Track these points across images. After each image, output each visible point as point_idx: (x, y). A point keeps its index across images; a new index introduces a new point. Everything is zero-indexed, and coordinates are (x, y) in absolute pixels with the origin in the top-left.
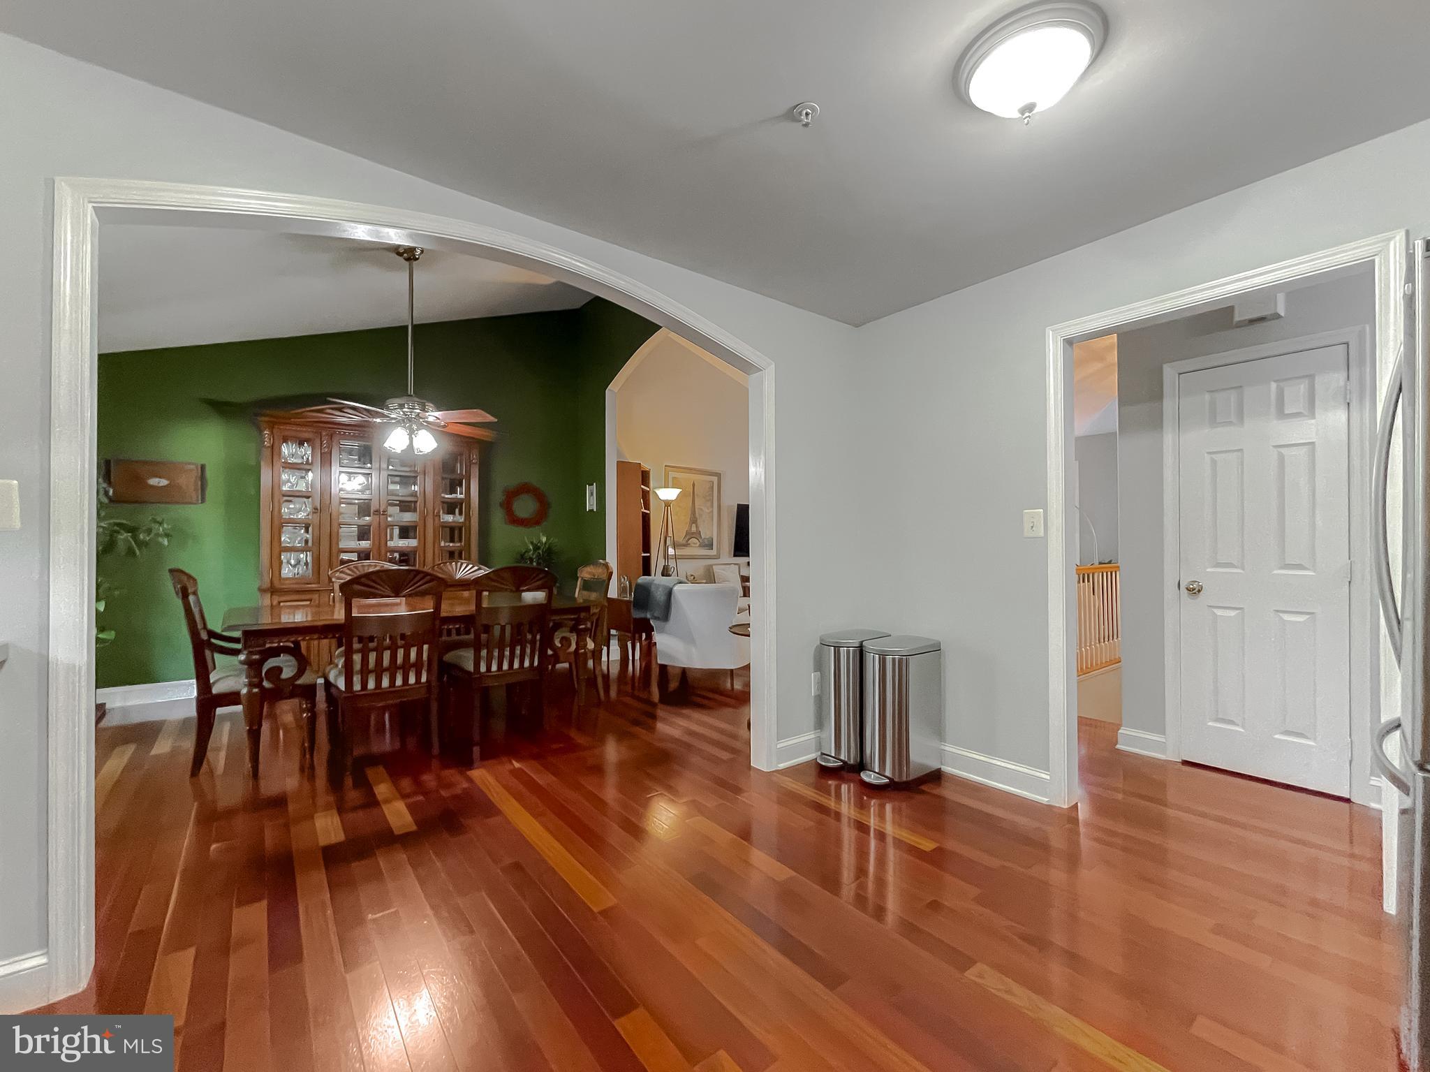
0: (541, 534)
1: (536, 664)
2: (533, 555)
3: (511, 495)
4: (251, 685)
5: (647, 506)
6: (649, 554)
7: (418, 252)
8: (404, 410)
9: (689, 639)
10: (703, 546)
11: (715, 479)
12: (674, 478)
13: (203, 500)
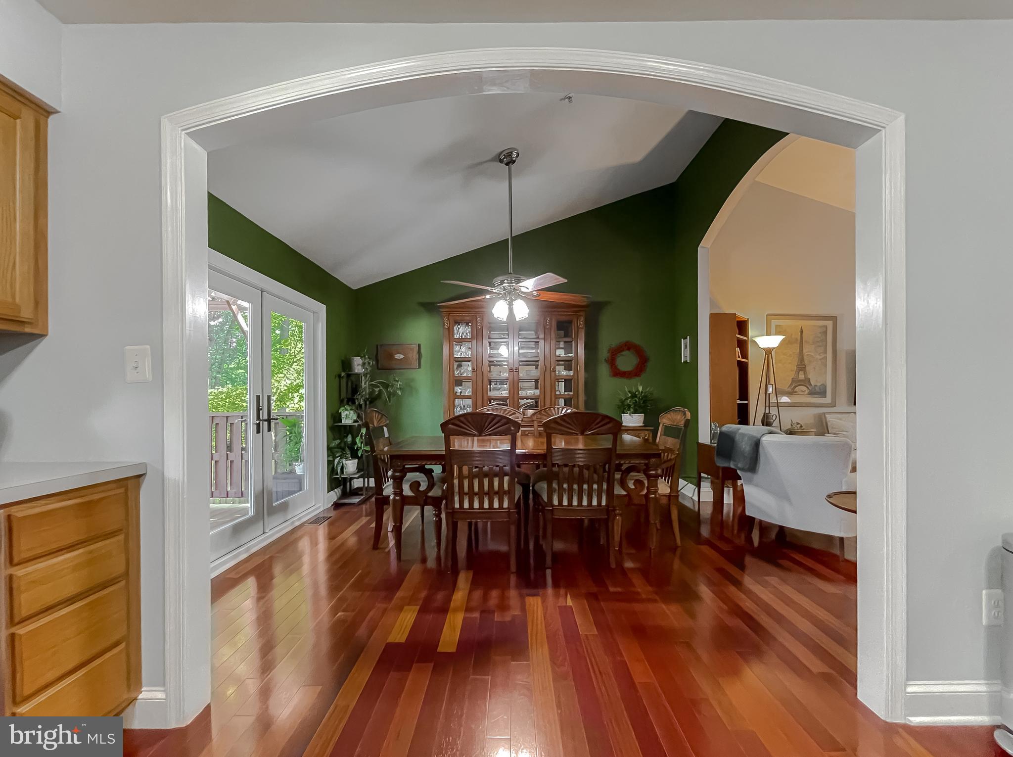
0: (639, 384)
1: (604, 503)
2: (630, 402)
3: (614, 353)
4: (395, 494)
5: (744, 354)
6: (746, 402)
7: (515, 155)
8: (504, 285)
9: (783, 495)
10: (812, 393)
11: (829, 324)
12: (777, 326)
13: (420, 367)
